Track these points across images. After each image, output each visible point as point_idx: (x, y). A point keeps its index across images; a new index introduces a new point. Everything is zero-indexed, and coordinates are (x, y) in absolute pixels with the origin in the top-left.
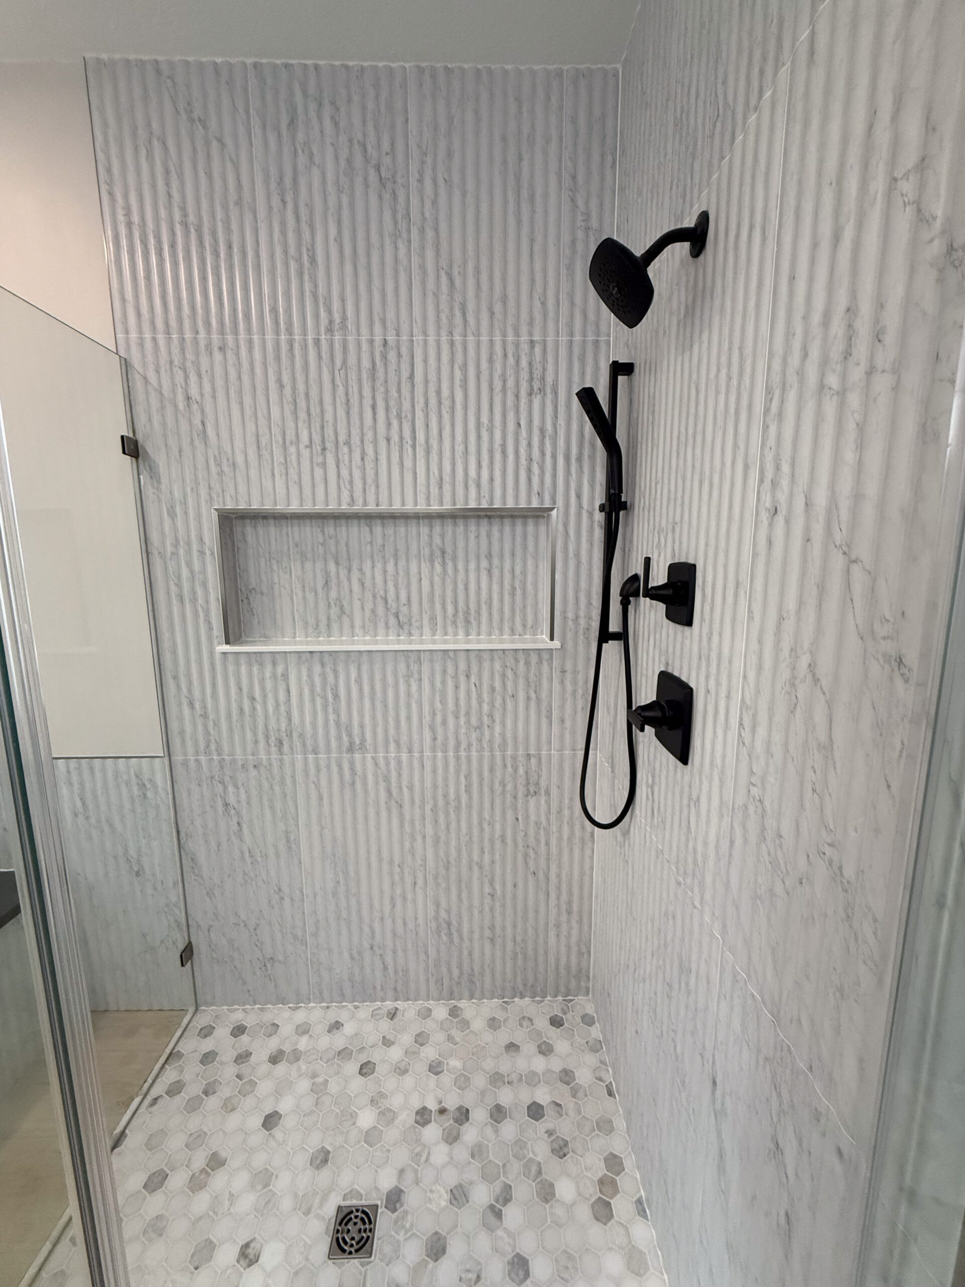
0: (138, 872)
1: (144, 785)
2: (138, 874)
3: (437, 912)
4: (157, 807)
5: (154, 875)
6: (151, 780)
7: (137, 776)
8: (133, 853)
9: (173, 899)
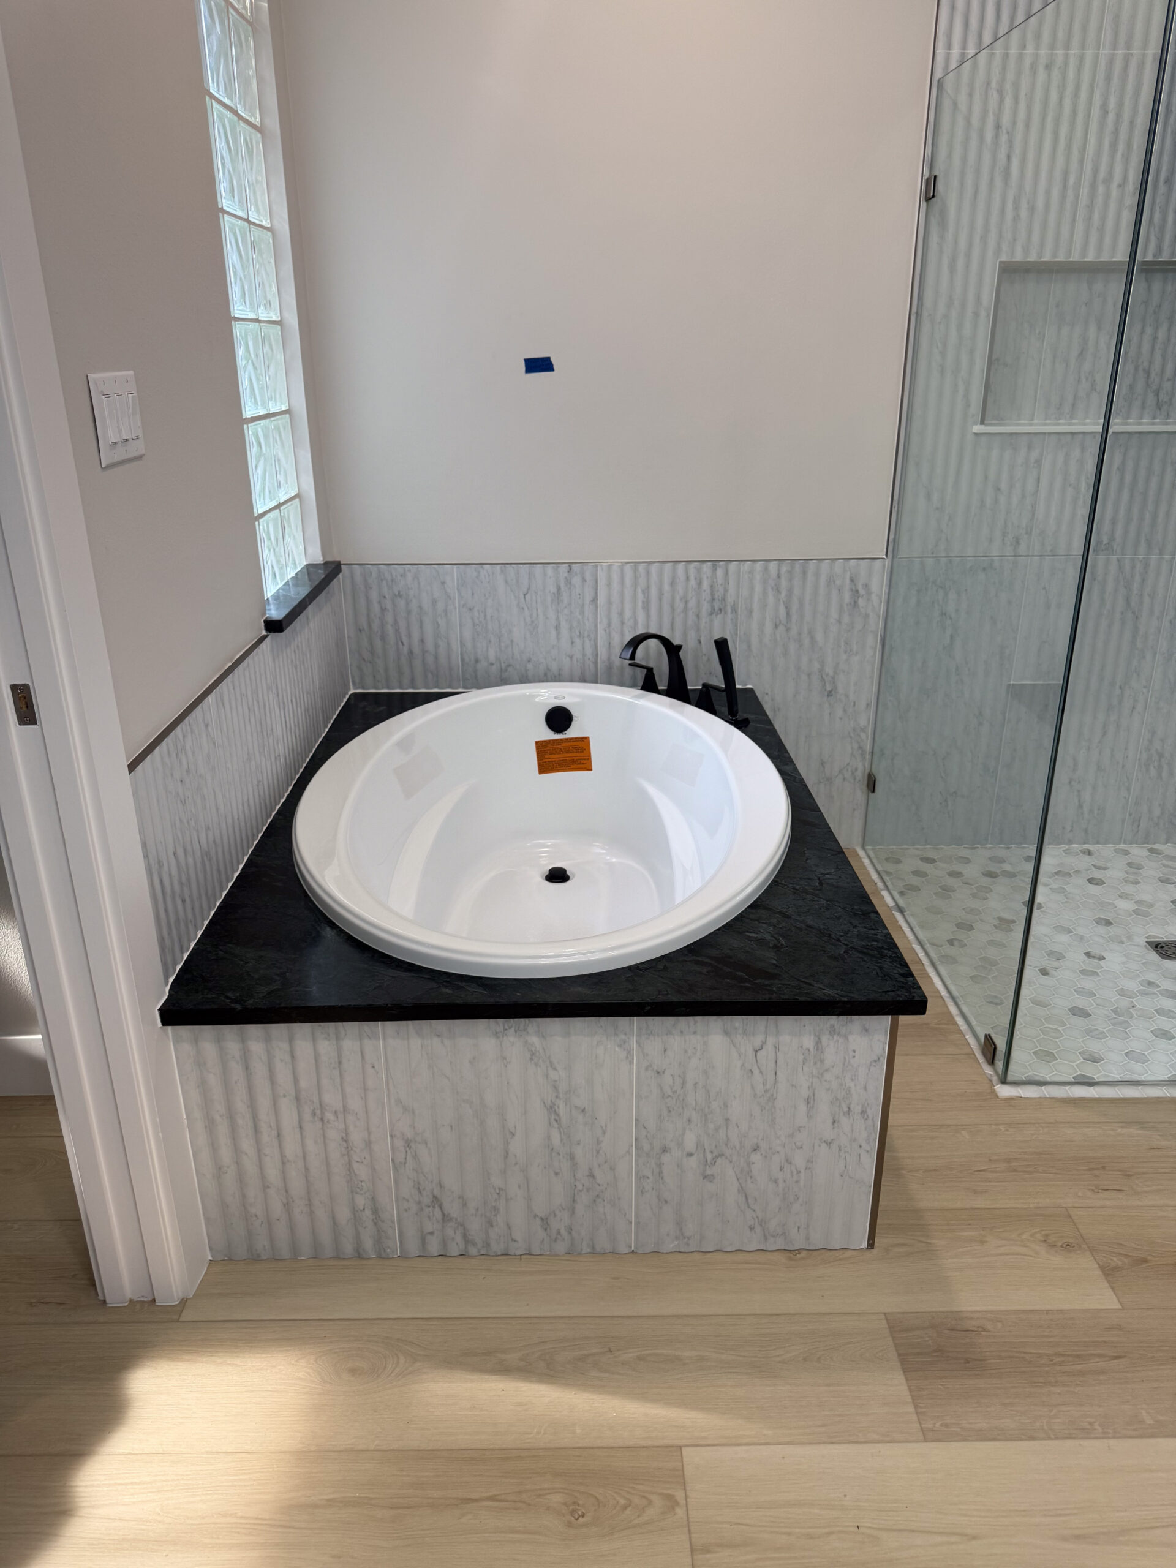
0: (830, 692)
1: (857, 591)
2: (830, 694)
3: (1151, 741)
4: (867, 616)
5: (847, 696)
6: (866, 586)
7: (852, 580)
8: (829, 670)
9: (863, 722)
